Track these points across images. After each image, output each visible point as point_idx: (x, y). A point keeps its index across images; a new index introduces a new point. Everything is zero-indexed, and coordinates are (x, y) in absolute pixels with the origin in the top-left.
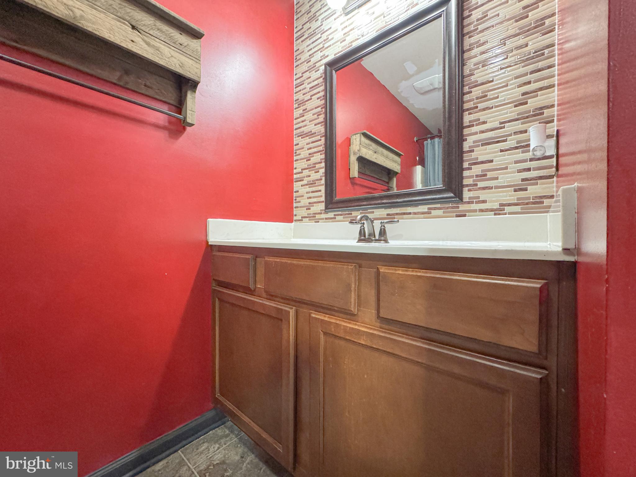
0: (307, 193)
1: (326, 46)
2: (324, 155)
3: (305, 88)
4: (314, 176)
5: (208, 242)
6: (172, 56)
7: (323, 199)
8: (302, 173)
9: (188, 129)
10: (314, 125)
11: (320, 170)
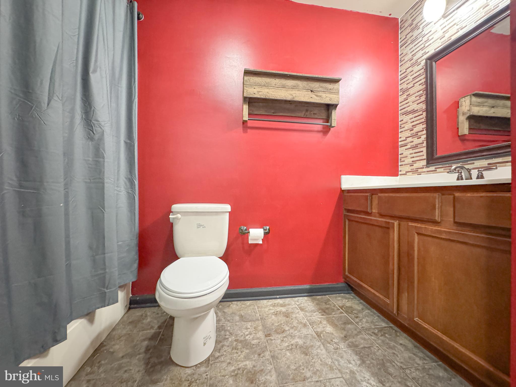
0: (410, 154)
1: (426, 45)
2: (425, 125)
3: (408, 79)
4: (416, 141)
5: (341, 189)
6: (326, 97)
7: (425, 157)
8: (406, 140)
9: (332, 129)
10: (416, 104)
11: (422, 137)
